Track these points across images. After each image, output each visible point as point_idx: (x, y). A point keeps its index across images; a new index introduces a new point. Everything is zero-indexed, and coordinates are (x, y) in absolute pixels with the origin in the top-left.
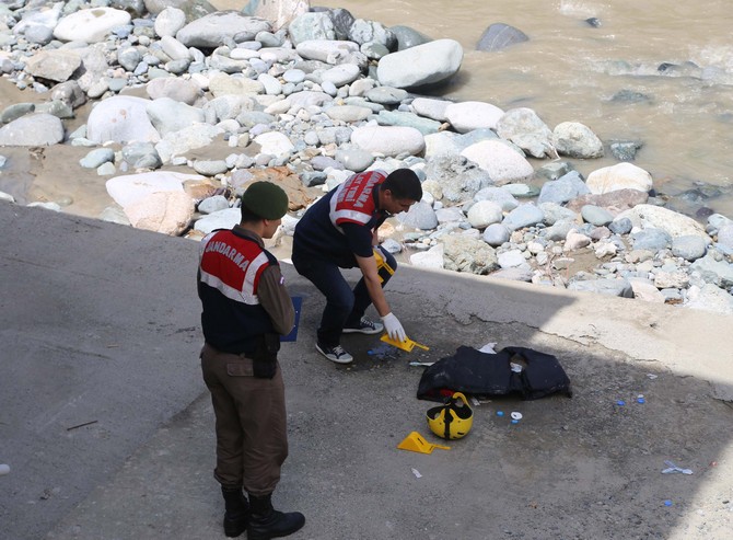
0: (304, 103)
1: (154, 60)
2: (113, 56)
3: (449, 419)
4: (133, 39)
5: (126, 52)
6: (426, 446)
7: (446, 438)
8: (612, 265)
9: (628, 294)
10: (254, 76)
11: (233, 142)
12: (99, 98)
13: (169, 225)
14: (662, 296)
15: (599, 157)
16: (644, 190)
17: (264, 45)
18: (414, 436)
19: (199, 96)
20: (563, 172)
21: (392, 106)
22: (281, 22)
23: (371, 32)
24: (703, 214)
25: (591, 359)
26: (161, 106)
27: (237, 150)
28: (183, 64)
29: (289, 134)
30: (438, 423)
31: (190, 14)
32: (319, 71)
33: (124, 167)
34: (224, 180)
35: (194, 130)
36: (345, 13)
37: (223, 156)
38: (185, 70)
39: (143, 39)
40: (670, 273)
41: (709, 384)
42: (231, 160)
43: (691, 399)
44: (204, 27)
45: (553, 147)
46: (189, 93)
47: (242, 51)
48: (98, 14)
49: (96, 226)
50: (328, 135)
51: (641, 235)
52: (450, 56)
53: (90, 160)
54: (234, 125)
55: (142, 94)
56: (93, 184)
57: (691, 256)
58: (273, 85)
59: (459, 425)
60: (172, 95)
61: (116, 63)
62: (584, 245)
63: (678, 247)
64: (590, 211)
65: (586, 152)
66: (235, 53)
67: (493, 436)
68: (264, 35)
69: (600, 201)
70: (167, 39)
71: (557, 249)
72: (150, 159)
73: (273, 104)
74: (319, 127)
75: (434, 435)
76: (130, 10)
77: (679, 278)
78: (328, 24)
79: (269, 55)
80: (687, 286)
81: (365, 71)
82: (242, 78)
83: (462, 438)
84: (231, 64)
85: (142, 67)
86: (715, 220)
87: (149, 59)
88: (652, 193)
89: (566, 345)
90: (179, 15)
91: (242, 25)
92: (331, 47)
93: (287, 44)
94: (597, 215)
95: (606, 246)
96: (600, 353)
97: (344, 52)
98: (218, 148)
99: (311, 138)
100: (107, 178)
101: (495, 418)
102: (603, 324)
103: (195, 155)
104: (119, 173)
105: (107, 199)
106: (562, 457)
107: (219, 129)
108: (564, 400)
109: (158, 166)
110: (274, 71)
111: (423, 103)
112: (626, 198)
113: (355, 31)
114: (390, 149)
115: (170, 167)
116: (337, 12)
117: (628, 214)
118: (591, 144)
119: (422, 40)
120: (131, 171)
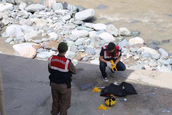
0: (59, 25)
1: (20, 15)
2: (10, 15)
3: (110, 101)
4: (14, 10)
5: (13, 14)
6: (105, 108)
7: (110, 106)
8: (139, 61)
9: (144, 68)
10: (45, 19)
11: (43, 35)
12: (7, 25)
13: (31, 56)
14: (151, 69)
15: (130, 36)
16: (142, 43)
17: (47, 11)
18: (102, 106)
19: (32, 24)
20: (122, 40)
21: (80, 25)
22: (50, 5)
23: (72, 7)
24: (157, 49)
25: (140, 85)
26: (24, 27)
27: (44, 37)
28: (27, 16)
29: (56, 33)
30: (108, 102)
31: (28, 4)
32: (61, 17)
33: (16, 42)
34: (42, 44)
35: (33, 33)
36: (65, 3)
37: (41, 38)
38: (28, 18)
39: (17, 10)
40: (152, 63)
41: (169, 90)
42: (43, 39)
43: (166, 94)
44: (31, 7)
45: (119, 34)
46: (30, 23)
47: (42, 13)
48: (5, 5)
49: (14, 57)
50: (66, 32)
51: (144, 54)
52: (92, 12)
53: (8, 41)
54: (42, 31)
55: (18, 24)
56: (9, 47)
57: (157, 59)
58: (50, 21)
59: (113, 103)
60: (26, 24)
61: (10, 17)
62: (131, 57)
63: (153, 57)
64: (131, 49)
65: (127, 35)
66: (40, 13)
67: (120, 105)
68: (46, 9)
69: (133, 46)
70: (23, 10)
71: (125, 58)
72: (23, 40)
73: (51, 26)
74: (63, 31)
75: (106, 105)
76: (12, 3)
77: (155, 64)
78: (62, 6)
79: (48, 13)
80: (157, 66)
81: (72, 17)
82: (43, 19)
83: (113, 105)
84: (40, 16)
85: (17, 17)
86: (160, 50)
87: (19, 15)
88: (144, 44)
89: (134, 82)
90: (25, 4)
91: (41, 7)
92: (63, 11)
93: (52, 11)
94: (133, 50)
95: (136, 57)
96: (142, 83)
97: (66, 12)
98: (39, 36)
99: (62, 33)
100: (13, 45)
101: (120, 100)
102: (142, 76)
103: (34, 38)
104: (15, 44)
105: (13, 50)
106: (138, 109)
107: (39, 32)
108: (136, 95)
109: (25, 41)
110: (50, 17)
111: (87, 24)
112: (139, 45)
113: (68, 7)
114: (81, 35)
115: (28, 42)
116: (63, 3)
117: (140, 49)
118: (128, 33)
119: (84, 9)
120: (18, 43)
